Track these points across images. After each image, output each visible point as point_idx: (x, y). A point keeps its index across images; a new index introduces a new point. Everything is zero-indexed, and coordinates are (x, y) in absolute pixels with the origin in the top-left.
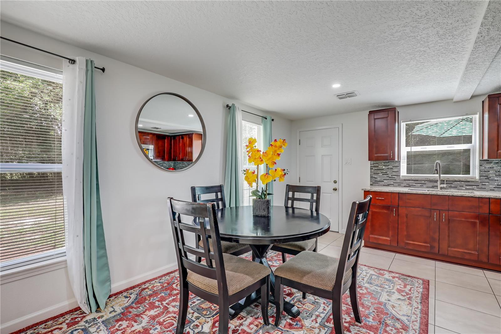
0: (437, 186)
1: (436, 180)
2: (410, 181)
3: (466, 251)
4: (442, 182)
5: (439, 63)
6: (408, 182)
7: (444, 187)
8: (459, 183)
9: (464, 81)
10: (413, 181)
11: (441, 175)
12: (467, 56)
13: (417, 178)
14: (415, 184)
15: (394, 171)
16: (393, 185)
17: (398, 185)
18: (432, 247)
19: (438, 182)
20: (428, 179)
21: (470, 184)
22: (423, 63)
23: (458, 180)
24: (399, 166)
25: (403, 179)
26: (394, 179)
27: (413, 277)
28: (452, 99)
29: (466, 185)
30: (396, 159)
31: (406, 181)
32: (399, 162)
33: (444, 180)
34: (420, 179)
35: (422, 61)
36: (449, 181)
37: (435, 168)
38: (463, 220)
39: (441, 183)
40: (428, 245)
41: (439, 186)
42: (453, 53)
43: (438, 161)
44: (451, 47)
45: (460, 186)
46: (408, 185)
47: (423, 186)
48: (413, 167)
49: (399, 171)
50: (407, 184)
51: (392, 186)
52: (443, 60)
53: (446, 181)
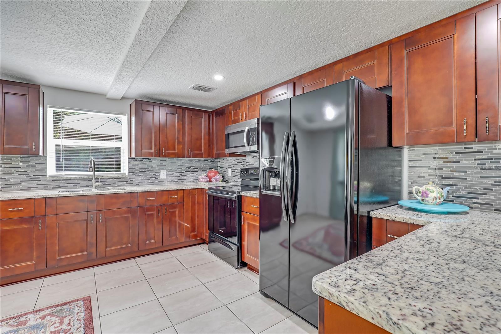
0: (92, 185)
1: (90, 178)
2: (60, 181)
3: (122, 247)
4: (97, 180)
5: (98, 46)
6: (57, 183)
7: (99, 186)
8: (112, 180)
9: (119, 78)
10: (64, 181)
11: (96, 173)
12: (125, 51)
13: (69, 177)
14: (67, 184)
15: (38, 169)
16: (37, 187)
17: (44, 187)
18: (90, 254)
19: (93, 181)
20: (82, 178)
21: (120, 180)
22: (80, 35)
23: (111, 177)
24: (45, 163)
25: (50, 179)
26: (38, 179)
27: (70, 302)
28: (106, 95)
29: (118, 182)
30: (41, 154)
31: (56, 181)
32: (45, 156)
33: (98, 177)
34: (73, 178)
35: (80, 34)
36: (103, 178)
37: (89, 165)
38: (118, 216)
39: (96, 182)
40: (86, 253)
41: (94, 185)
42: (113, 40)
43: (92, 158)
44: (113, 32)
45: (113, 183)
46: (58, 186)
47: (76, 186)
48: (64, 164)
49: (45, 169)
50: (56, 185)
51: (36, 189)
52: (103, 44)
53: (101, 179)
